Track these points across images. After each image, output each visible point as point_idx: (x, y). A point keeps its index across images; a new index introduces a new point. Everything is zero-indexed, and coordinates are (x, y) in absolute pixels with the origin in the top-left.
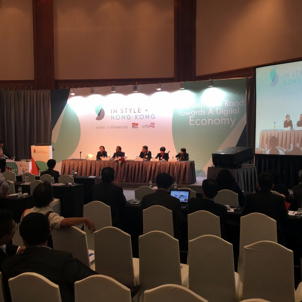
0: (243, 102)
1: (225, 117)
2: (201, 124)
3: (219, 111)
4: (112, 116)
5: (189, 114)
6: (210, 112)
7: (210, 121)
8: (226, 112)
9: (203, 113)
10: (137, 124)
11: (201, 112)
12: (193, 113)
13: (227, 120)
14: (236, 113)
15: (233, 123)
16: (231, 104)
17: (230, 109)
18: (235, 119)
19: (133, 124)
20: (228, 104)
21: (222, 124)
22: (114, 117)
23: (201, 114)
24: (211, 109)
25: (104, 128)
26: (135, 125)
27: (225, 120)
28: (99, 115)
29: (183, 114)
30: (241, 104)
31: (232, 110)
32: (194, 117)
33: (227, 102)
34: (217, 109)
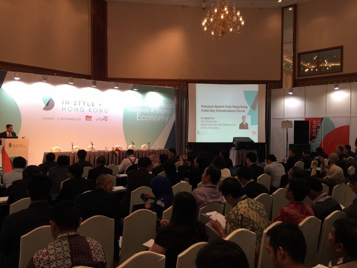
0: (173, 105)
1: (162, 116)
2: (145, 120)
3: (158, 111)
4: (64, 108)
5: (137, 111)
6: (152, 111)
7: (152, 117)
8: (162, 111)
9: (147, 111)
10: (91, 117)
11: (146, 110)
12: (140, 111)
13: (163, 118)
14: (169, 113)
15: (167, 120)
16: (166, 106)
17: (165, 110)
18: (168, 117)
19: (86, 116)
20: (164, 105)
21: (160, 120)
22: (65, 109)
23: (146, 112)
24: (152, 109)
25: (53, 119)
26: (88, 118)
27: (162, 117)
28: (47, 105)
29: (132, 111)
30: (172, 106)
31: (166, 110)
32: (140, 113)
33: (163, 104)
34: (157, 108)
